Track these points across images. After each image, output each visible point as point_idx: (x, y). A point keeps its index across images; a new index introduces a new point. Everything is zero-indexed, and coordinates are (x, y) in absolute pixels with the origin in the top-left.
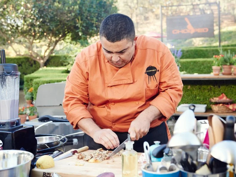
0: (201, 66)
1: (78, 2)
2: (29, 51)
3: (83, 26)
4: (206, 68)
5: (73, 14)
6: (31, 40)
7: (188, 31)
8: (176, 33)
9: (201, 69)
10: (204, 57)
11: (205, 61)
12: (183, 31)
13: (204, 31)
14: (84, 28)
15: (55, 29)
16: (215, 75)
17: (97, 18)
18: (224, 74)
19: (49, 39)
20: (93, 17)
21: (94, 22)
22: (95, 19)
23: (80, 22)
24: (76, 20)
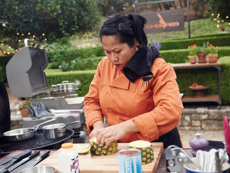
0: (174, 56)
1: (59, 2)
2: (15, 50)
3: (65, 25)
4: (179, 58)
5: (55, 13)
6: (16, 40)
7: (161, 26)
8: (150, 28)
9: (175, 60)
10: (176, 48)
11: (178, 52)
12: (156, 26)
13: (175, 25)
14: (66, 27)
15: (39, 28)
16: (192, 63)
17: (78, 17)
18: (199, 63)
19: (33, 38)
20: (73, 16)
21: (75, 20)
22: (76, 17)
23: (62, 21)
24: (58, 19)
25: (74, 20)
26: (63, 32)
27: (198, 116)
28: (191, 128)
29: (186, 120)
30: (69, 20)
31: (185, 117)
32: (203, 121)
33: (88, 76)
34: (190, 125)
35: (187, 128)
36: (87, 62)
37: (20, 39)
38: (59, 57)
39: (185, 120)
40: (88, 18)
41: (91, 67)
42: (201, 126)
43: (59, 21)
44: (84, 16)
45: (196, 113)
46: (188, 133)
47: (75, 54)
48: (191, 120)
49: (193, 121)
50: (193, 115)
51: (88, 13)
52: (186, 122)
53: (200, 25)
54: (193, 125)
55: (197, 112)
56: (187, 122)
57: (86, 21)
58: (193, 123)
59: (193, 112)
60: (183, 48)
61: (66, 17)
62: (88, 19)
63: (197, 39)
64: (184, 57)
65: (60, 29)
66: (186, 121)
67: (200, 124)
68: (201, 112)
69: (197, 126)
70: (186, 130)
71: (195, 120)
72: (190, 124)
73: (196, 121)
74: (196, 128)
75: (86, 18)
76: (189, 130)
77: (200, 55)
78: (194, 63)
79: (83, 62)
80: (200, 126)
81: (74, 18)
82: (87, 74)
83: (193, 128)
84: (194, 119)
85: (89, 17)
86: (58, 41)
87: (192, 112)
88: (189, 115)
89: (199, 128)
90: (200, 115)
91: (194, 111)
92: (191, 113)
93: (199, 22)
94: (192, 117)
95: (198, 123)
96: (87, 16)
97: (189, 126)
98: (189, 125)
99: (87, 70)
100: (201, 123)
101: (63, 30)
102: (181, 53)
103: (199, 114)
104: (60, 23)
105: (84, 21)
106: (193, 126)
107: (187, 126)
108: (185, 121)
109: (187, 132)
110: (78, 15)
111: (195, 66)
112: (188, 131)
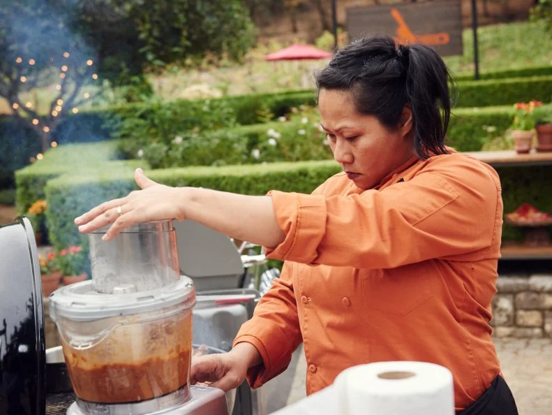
3: (155, 38)
5: (127, 7)
6: (14, 76)
13: (437, 41)
14: (157, 43)
16: (520, 152)
17: (186, 16)
18: (539, 150)
19: (63, 72)
20: (175, 14)
21: (181, 26)
22: (182, 17)
23: (148, 26)
24: (137, 20)
25: (176, 25)
26: (150, 57)
27: (534, 300)
28: (514, 332)
29: (501, 310)
30: (164, 23)
31: (497, 300)
32: (547, 312)
33: (227, 183)
34: (511, 322)
35: (503, 331)
36: (217, 141)
37: (25, 75)
38: (137, 126)
39: (497, 309)
40: (215, 19)
41: (228, 155)
42: (542, 327)
43: (140, 28)
44: (203, 13)
45: (528, 290)
46: (507, 346)
47: (183, 119)
48: (515, 309)
49: (521, 313)
50: (521, 296)
51: (213, 7)
52: (500, 316)
53: (499, 39)
54: (520, 322)
55: (533, 288)
56: (504, 314)
57: (209, 27)
58: (522, 317)
59: (521, 288)
60: (471, 106)
61: (156, 18)
62: (214, 23)
63: (509, 81)
64: (477, 129)
65: (142, 50)
66: (501, 313)
67: (540, 320)
68: (543, 288)
69: (532, 327)
70: (501, 338)
71: (527, 310)
72: (513, 321)
73: (529, 313)
74: (529, 332)
75: (208, 20)
76: (510, 336)
77: (542, 128)
78: (527, 152)
79: (205, 143)
80: (539, 324)
81: (177, 20)
82: (224, 178)
83: (521, 332)
84: (525, 306)
85: (218, 16)
86: (135, 83)
87: (518, 285)
88: (511, 297)
89: (537, 331)
90: (542, 296)
91: (524, 285)
92: (515, 289)
93: (497, 31)
94: (519, 300)
95: (533, 318)
96: (211, 13)
97: (510, 326)
98: (509, 324)
99: (218, 165)
100: (544, 317)
101: (148, 51)
102: (469, 119)
103: (539, 292)
104: (140, 32)
105: (203, 28)
106: (519, 327)
107: (504, 325)
108: (499, 312)
109: (505, 343)
110: (186, 12)
111: (530, 161)
112: (505, 339)
